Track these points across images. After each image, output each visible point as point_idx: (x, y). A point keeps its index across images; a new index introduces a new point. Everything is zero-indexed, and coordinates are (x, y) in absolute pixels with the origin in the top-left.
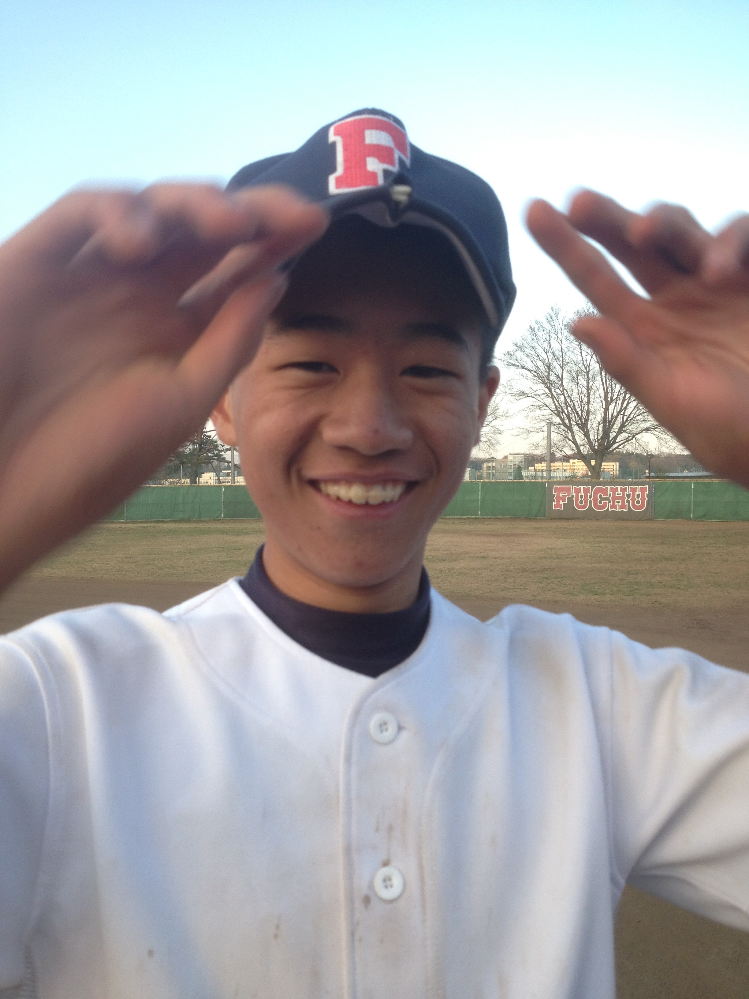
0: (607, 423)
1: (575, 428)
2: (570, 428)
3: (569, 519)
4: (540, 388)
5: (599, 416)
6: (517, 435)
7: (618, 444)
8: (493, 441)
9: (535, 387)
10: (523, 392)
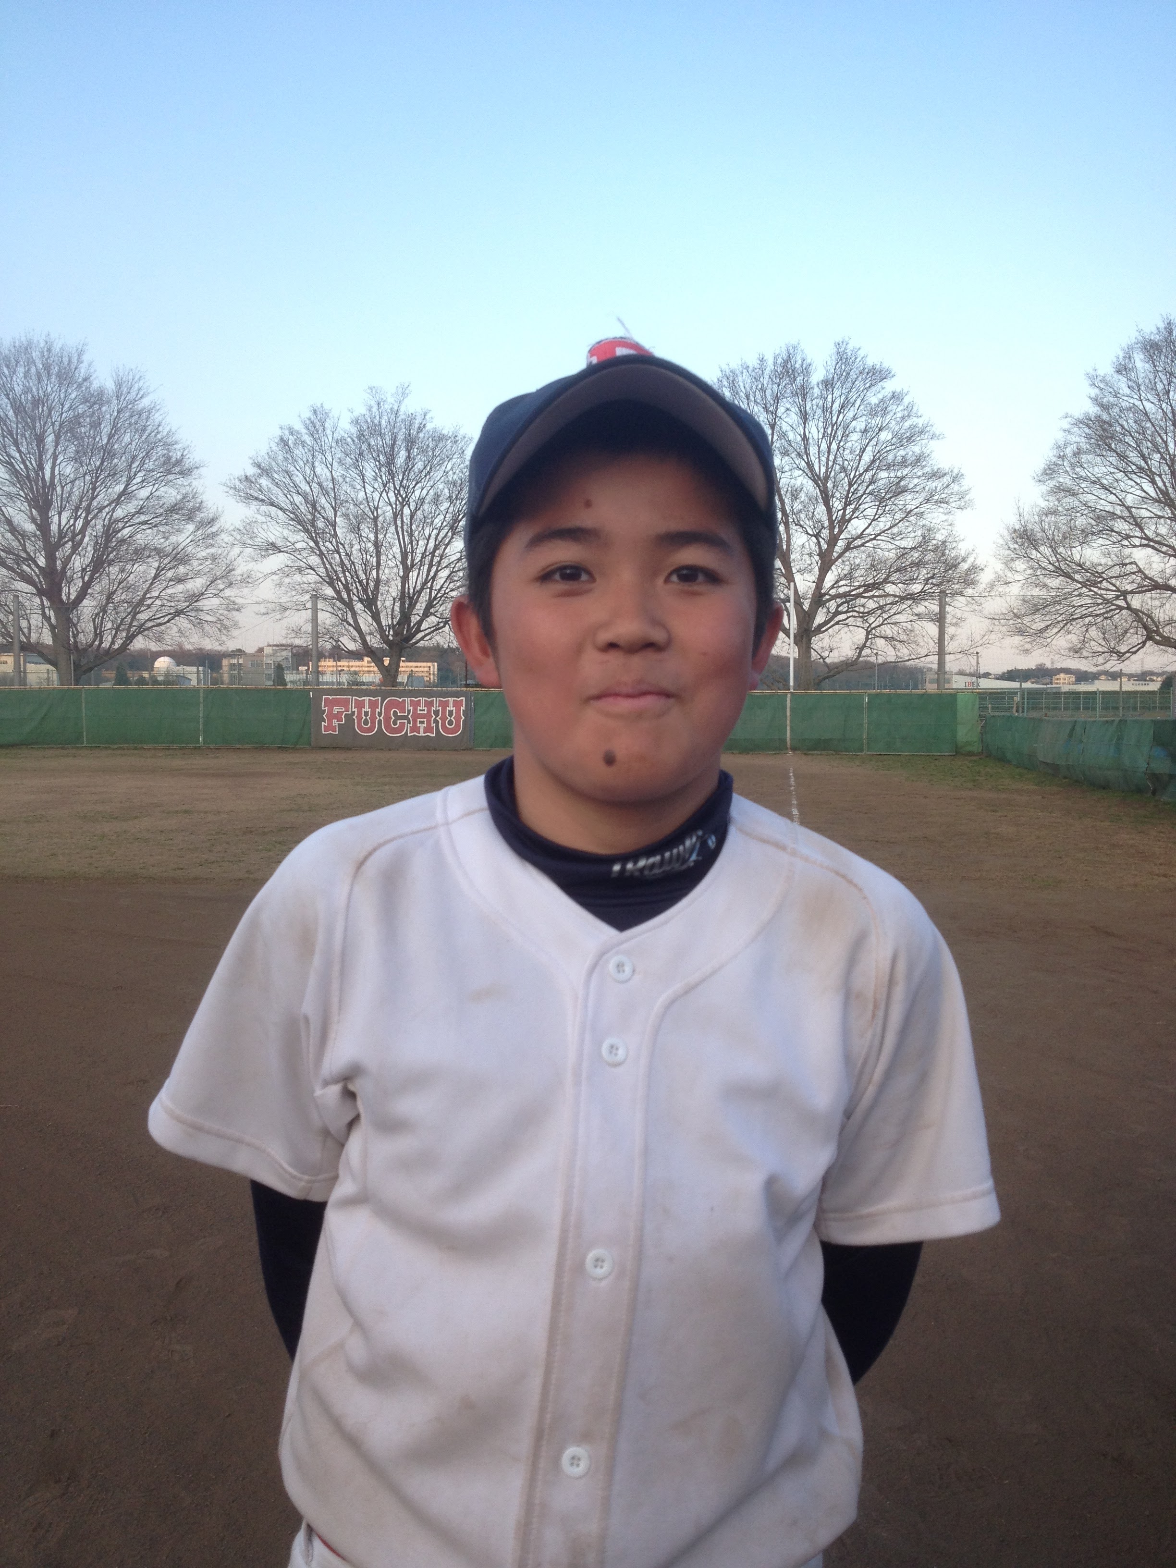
0: (407, 600)
1: (358, 607)
2: (349, 605)
3: (348, 749)
4: (301, 540)
5: (394, 590)
6: (264, 614)
7: (422, 634)
8: (226, 622)
9: (293, 538)
10: (273, 544)
